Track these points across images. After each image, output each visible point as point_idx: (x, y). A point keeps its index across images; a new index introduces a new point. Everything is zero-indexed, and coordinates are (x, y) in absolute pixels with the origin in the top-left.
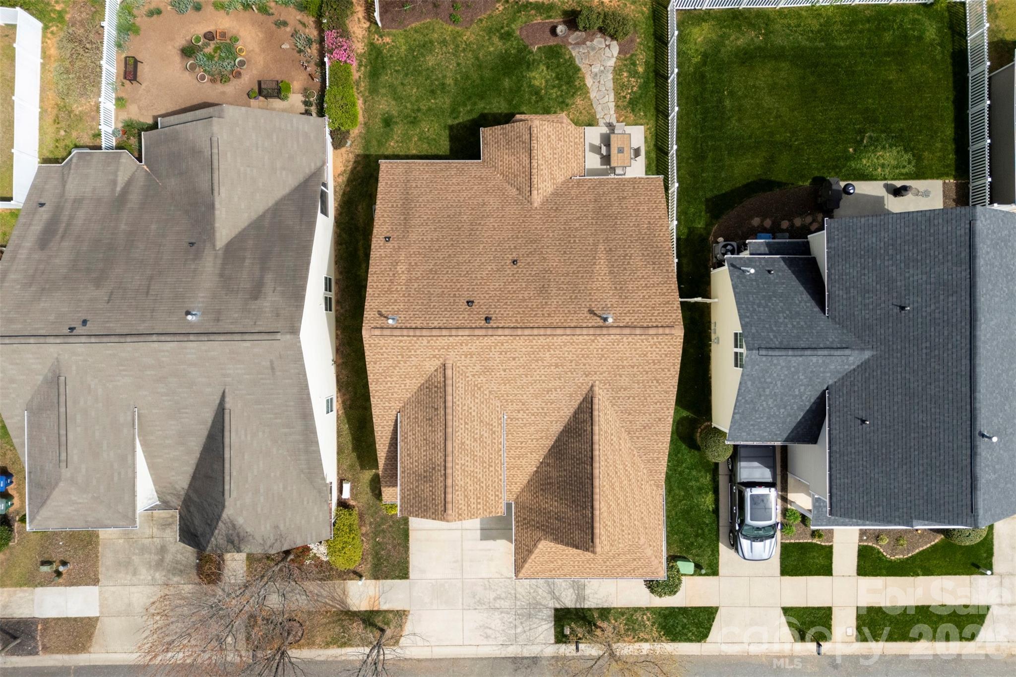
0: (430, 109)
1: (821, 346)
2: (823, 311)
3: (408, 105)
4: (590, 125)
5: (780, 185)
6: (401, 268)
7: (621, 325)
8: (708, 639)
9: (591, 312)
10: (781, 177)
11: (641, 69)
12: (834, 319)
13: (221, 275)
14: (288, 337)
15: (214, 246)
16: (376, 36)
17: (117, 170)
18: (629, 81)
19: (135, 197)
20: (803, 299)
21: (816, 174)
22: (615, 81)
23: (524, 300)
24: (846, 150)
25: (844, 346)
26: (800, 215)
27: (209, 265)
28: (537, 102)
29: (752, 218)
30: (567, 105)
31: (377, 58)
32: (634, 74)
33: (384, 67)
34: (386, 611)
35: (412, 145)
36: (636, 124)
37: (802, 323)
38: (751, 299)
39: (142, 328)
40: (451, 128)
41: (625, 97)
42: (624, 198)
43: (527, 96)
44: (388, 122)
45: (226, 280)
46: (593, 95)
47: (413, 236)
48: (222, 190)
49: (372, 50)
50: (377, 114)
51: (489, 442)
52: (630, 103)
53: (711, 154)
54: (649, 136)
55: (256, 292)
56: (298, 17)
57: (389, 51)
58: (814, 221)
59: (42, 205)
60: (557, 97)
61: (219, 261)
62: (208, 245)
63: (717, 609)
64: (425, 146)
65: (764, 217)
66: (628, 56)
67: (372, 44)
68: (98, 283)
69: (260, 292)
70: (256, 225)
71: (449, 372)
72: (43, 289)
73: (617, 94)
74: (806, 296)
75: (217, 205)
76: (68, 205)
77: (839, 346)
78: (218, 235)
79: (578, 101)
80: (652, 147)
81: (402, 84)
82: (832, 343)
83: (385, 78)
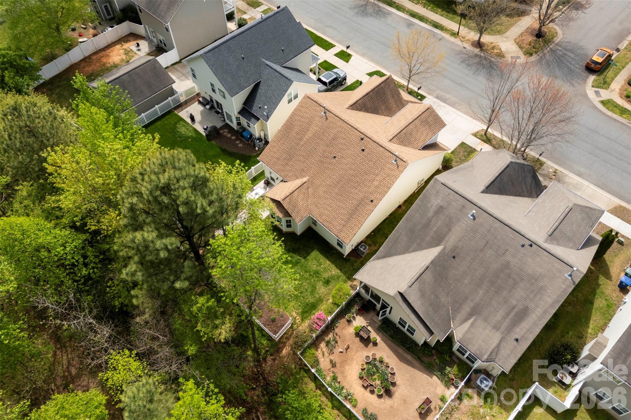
0: (306, 272)
2: (259, 82)
3: (312, 280)
6: (376, 183)
9: (327, 119)
13: (450, 230)
15: (444, 248)
16: (297, 321)
17: (467, 332)
19: (466, 308)
20: (262, 90)
23: (344, 139)
24: (191, 141)
26: (226, 136)
27: (452, 240)
31: (306, 312)
33: (307, 305)
34: (479, 139)
37: (269, 81)
38: (275, 101)
40: (305, 258)
42: (277, 159)
44: (327, 282)
45: (449, 227)
47: (361, 195)
48: (422, 266)
49: (305, 318)
50: (329, 289)
55: (440, 210)
56: (323, 360)
57: (299, 309)
59: (517, 340)
61: (447, 238)
62: (447, 251)
64: (321, 260)
65: (236, 144)
67: (302, 320)
69: (438, 209)
71: (391, 138)
74: (259, 91)
75: (430, 261)
76: (503, 328)
81: (307, 291)
83: (311, 300)
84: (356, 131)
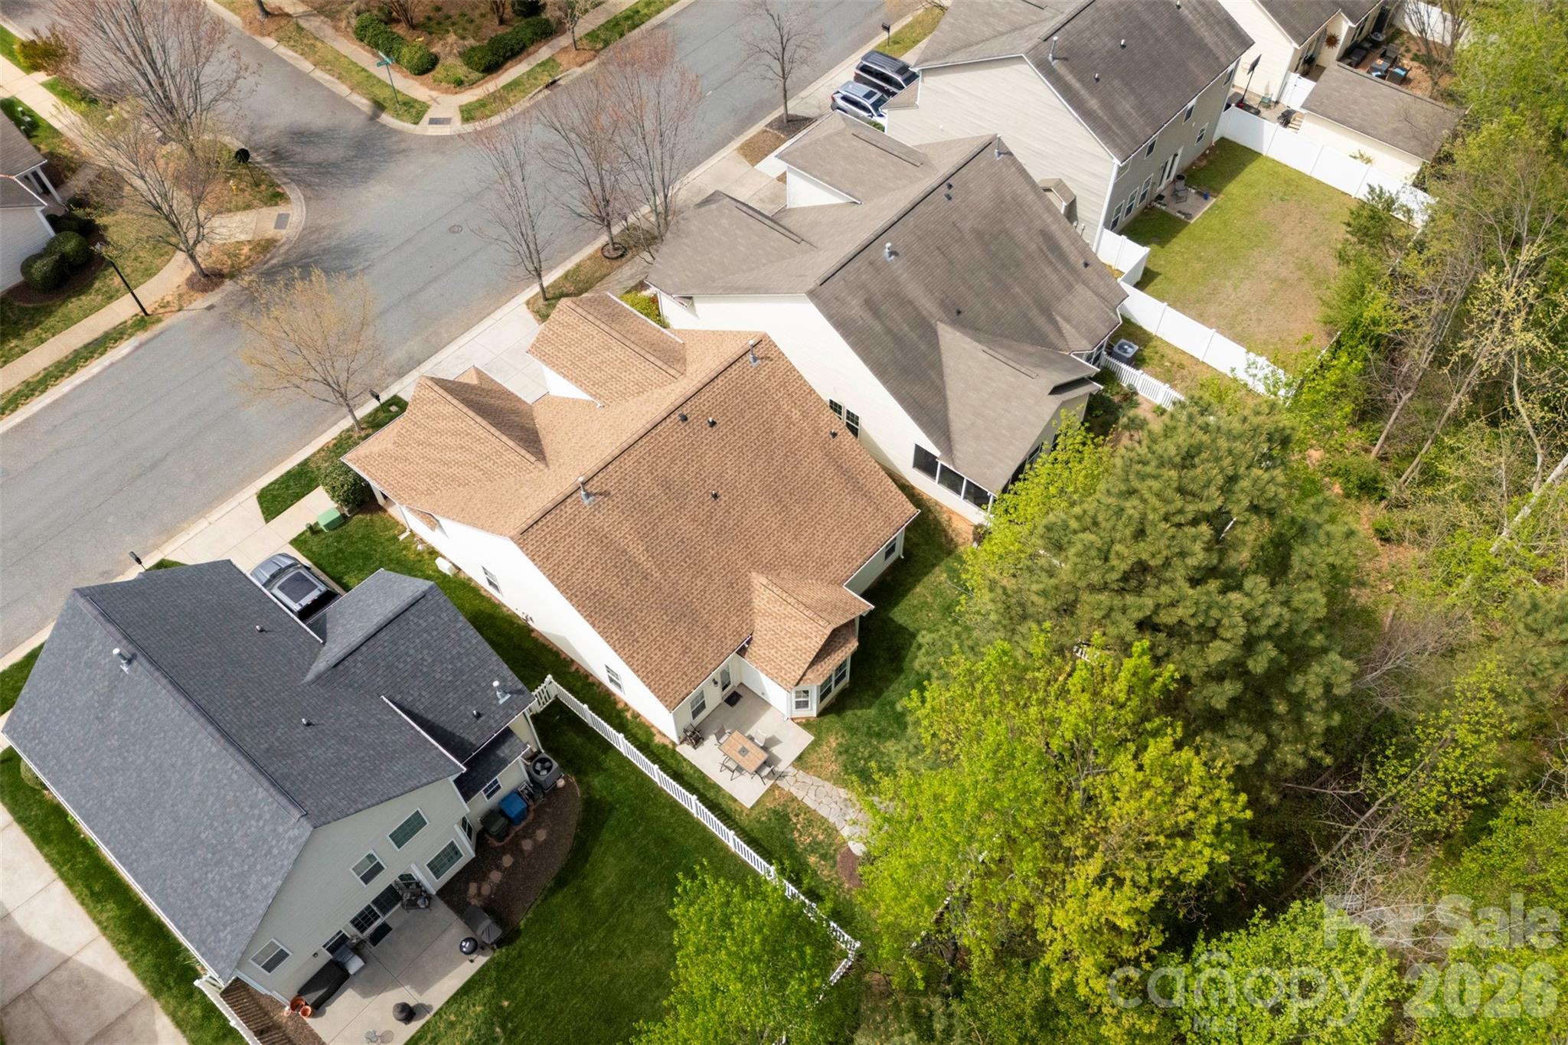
1: (364, 649)
4: (800, 758)
5: (552, 891)
6: (796, 415)
7: (569, 500)
8: (255, 497)
9: (606, 494)
10: (558, 899)
11: (812, 859)
13: (910, 303)
14: (811, 286)
15: (942, 319)
17: (1078, 331)
19: (1041, 321)
21: (521, 942)
22: (823, 820)
23: (673, 461)
24: (512, 997)
26: (499, 886)
27: (928, 306)
29: (549, 835)
30: (840, 753)
32: (815, 846)
36: (758, 803)
37: (401, 666)
39: (910, 220)
40: (913, 635)
41: (797, 815)
43: (884, 724)
46: (828, 785)
52: (787, 815)
54: (733, 806)
59: (1086, 265)
60: (857, 750)
61: (924, 313)
62: (947, 318)
63: (267, 521)
64: (915, 602)
65: (538, 847)
66: (838, 857)
68: (978, 234)
70: (937, 365)
72: (1002, 202)
73: (807, 810)
75: (975, 343)
76: (1071, 278)
77: (346, 663)
78: (949, 329)
79: (835, 767)
80: (721, 800)
82: (355, 661)
84: (660, 428)
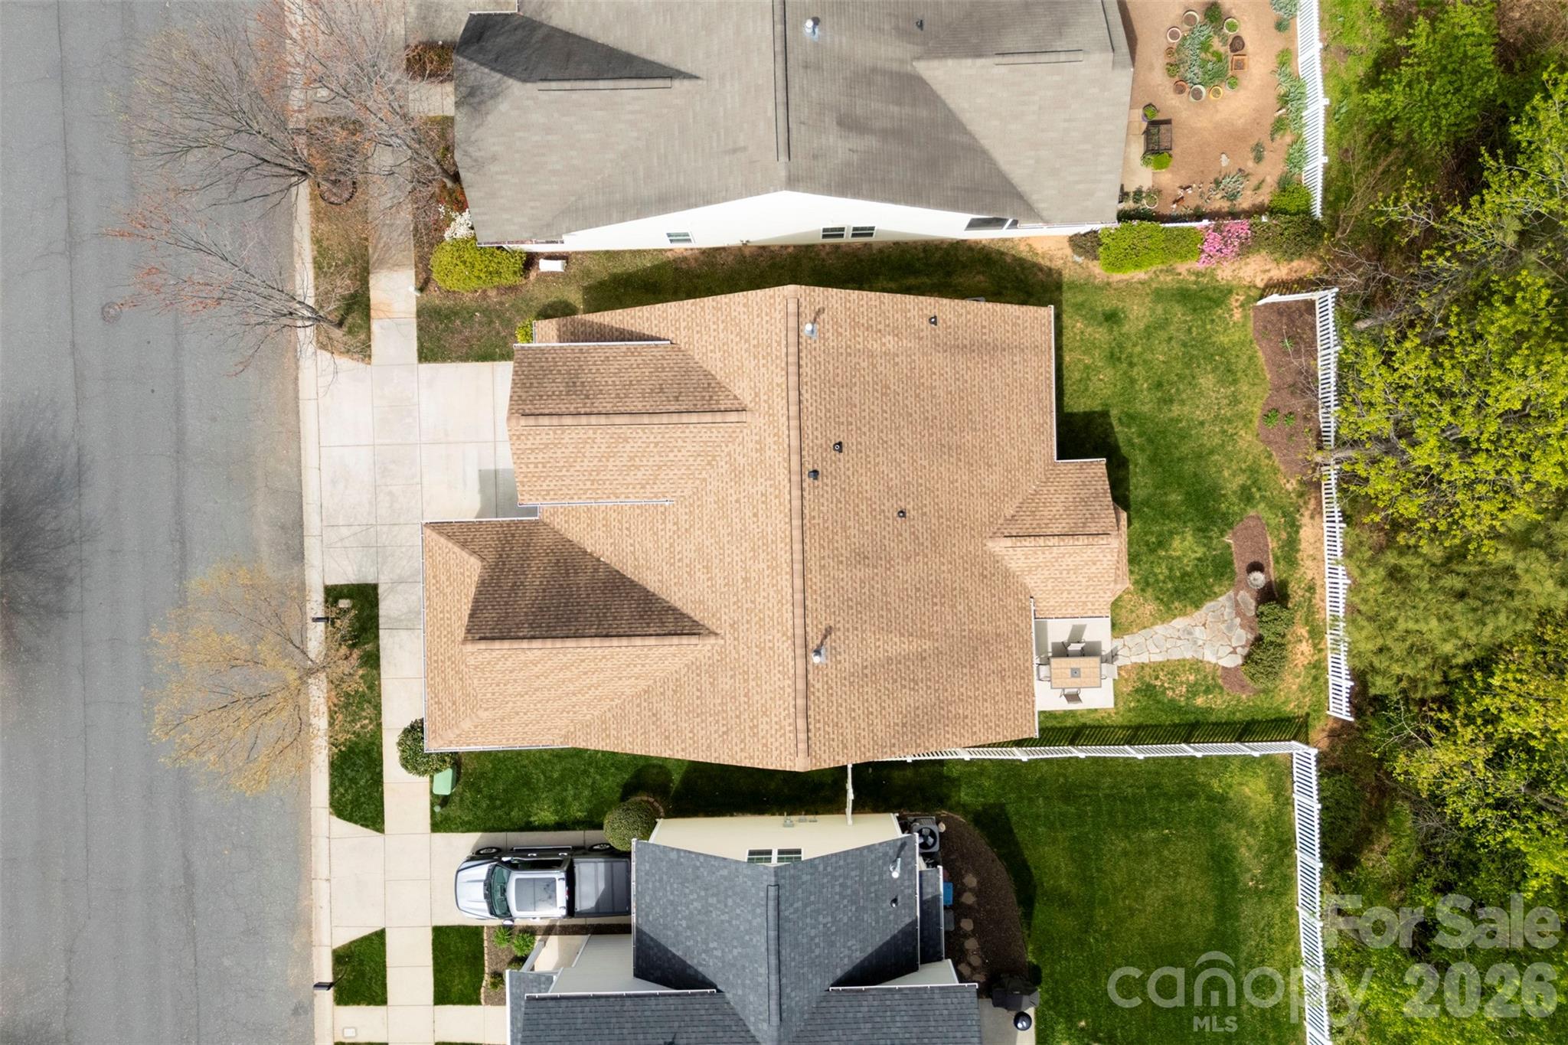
0: (1133, 381)
1: (784, 981)
2: (838, 983)
3: (1139, 349)
4: (1113, 625)
5: (1028, 915)
7: (810, 677)
8: (334, 818)
9: (829, 631)
10: (1039, 917)
11: (1200, 701)
12: (825, 999)
13: (874, 70)
14: (783, 174)
15: (919, 58)
16: (1242, 298)
18: (1182, 683)
20: (854, 952)
21: (1045, 972)
22: (1182, 662)
24: (1082, 1015)
25: (784, 1015)
26: (983, 948)
27: (889, 52)
28: (1147, 544)
29: (977, 874)
30: (1143, 590)
31: (1210, 299)
32: (1193, 691)
33: (1195, 310)
34: (369, 328)
35: (1077, 355)
36: (1116, 696)
37: (817, 951)
38: (853, 873)
40: (1105, 414)
41: (1157, 678)
42: (1003, 679)
43: (1156, 528)
44: (1112, 318)
45: (865, 77)
46: (1159, 629)
47: (938, 359)
48: (1003, 69)
49: (1221, 291)
50: (1123, 301)
51: (629, 479)
52: (1149, 685)
53: (1073, 810)
54: (1098, 716)
55: (849, 124)
56: (1269, 179)
57: (1220, 317)
58: (974, 969)
60: (1155, 575)
61: (895, 66)
62: (918, 50)
63: (381, 830)
64: (1077, 375)
65: (978, 893)
66: (1220, 681)
67: (1230, 292)
69: (850, 129)
70: (952, 122)
71: (733, 417)
73: (1162, 666)
74: (858, 956)
75: (980, 62)
77: (784, 1007)
78: (935, 63)
79: (1151, 607)
80: (1082, 720)
81: (1170, 339)
82: (789, 997)
83: (1178, 311)
84: (806, 511)
